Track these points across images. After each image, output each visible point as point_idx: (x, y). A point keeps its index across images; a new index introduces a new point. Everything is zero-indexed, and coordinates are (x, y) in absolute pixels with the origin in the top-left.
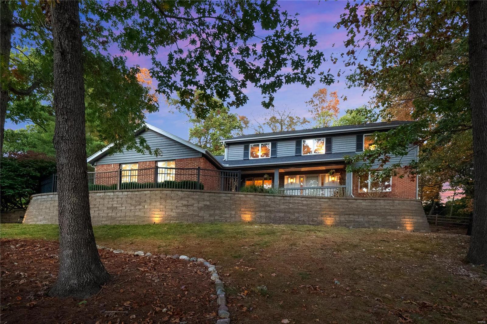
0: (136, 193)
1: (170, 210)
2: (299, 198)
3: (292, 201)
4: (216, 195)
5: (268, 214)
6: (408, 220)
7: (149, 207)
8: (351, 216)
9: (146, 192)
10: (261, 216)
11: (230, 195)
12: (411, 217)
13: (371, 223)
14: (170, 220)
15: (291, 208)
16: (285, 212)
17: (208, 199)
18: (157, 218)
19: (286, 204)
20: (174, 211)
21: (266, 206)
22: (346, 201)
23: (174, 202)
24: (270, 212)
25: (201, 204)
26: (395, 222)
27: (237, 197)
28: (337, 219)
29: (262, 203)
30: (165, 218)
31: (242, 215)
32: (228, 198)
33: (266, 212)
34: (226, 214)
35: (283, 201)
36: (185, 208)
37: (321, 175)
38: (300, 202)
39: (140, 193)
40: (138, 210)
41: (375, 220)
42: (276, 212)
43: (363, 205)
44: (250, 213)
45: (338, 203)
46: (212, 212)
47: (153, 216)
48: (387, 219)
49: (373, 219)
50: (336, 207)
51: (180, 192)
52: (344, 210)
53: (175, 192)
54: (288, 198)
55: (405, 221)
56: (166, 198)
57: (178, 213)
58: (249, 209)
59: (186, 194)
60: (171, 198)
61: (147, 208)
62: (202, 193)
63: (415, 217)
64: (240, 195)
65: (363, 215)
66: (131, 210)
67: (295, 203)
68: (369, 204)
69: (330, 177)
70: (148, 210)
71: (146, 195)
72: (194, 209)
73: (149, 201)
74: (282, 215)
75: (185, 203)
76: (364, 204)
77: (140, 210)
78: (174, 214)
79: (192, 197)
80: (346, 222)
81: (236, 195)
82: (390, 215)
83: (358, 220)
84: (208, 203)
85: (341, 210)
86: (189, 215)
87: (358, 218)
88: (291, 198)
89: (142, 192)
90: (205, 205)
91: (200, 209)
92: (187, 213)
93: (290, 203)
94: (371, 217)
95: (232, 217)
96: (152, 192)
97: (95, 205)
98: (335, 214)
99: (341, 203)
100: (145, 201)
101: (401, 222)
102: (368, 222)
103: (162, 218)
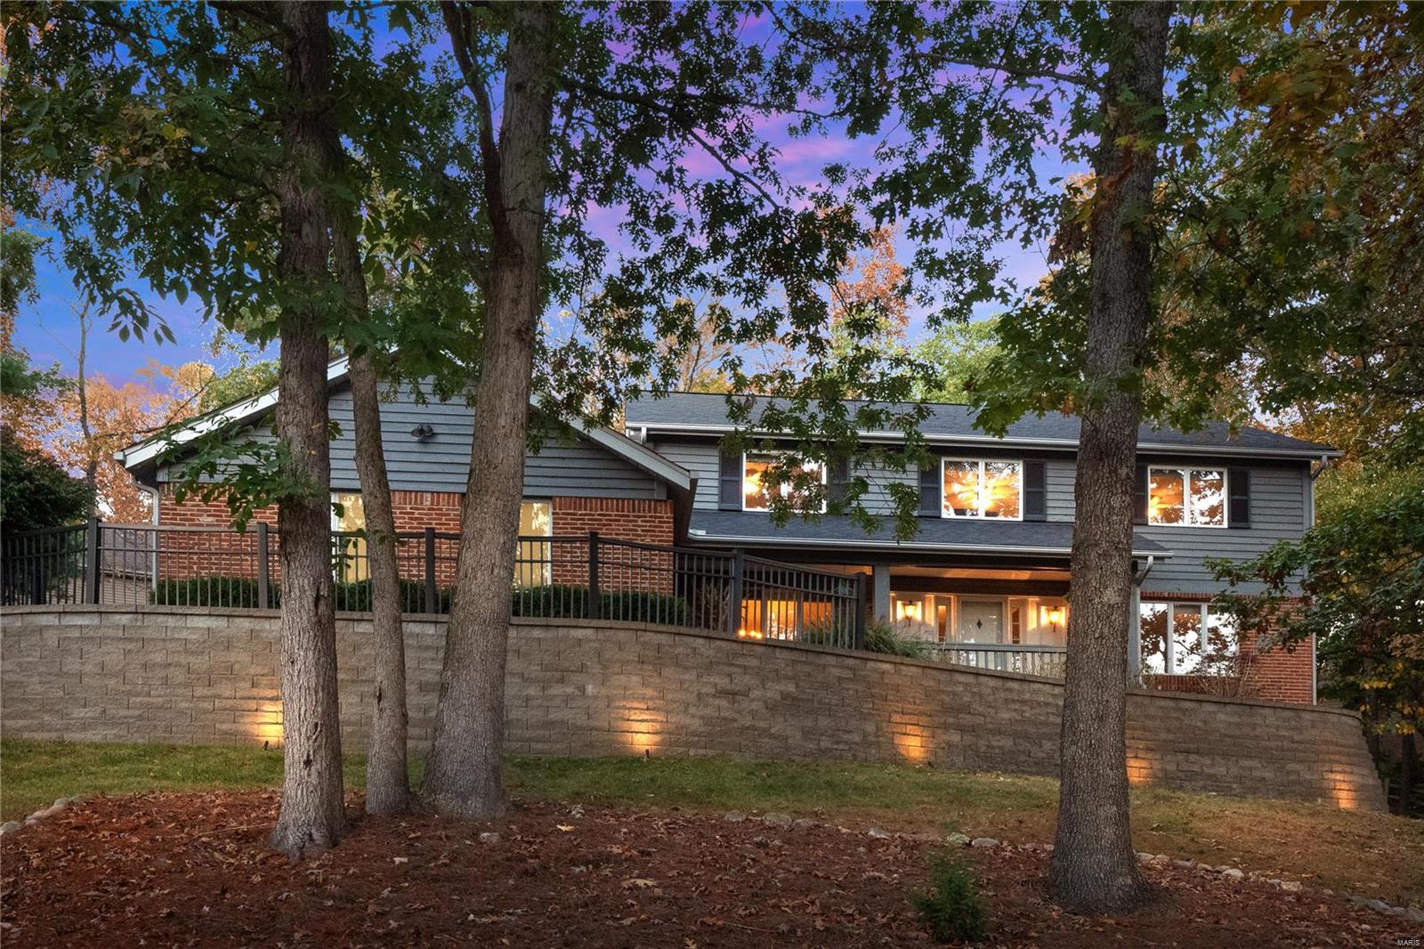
0: (537, 633)
1: (682, 708)
2: (1047, 688)
3: (1027, 696)
4: (811, 657)
5: (968, 739)
6: (1339, 777)
7: (603, 691)
8: (1192, 757)
9: (579, 633)
10: (950, 745)
11: (851, 662)
12: (1348, 769)
13: (1249, 783)
14: (689, 744)
15: (1034, 723)
16: (1016, 735)
17: (789, 671)
18: (642, 736)
19: (1013, 706)
20: (692, 710)
21: (959, 711)
22: (1172, 704)
23: (687, 676)
24: (972, 730)
25: (774, 690)
26: (1310, 781)
27: (875, 670)
28: (1157, 765)
29: (946, 699)
30: (671, 736)
31: (898, 740)
32: (847, 674)
33: (962, 729)
34: (849, 732)
35: (1003, 695)
36: (724, 703)
37: (1011, 598)
38: (1051, 700)
39: (551, 633)
40: (557, 702)
41: (1257, 774)
42: (990, 731)
43: (1221, 721)
44: (917, 730)
45: (1152, 711)
46: (809, 723)
47: (626, 725)
48: (1288, 773)
49: (1251, 769)
50: (1149, 723)
51: (701, 641)
52: (1171, 737)
53: (685, 639)
54: (1015, 685)
55: (1335, 781)
56: (657, 661)
57: (707, 721)
58: (914, 719)
59: (719, 650)
60: (677, 662)
61: (595, 697)
62: (770, 650)
63: (1356, 770)
64: (880, 665)
65: (1225, 755)
66: (528, 699)
67: (1039, 703)
68: (1236, 719)
69: (1043, 609)
70: (602, 704)
71: (579, 642)
72: (754, 706)
73: (597, 669)
74: (1007, 743)
75: (723, 682)
76: (1221, 717)
77: (567, 699)
78: (696, 724)
79: (741, 661)
80: (1181, 775)
81: (871, 665)
82: (1294, 760)
83: (1212, 771)
84: (791, 688)
85: (1163, 736)
86: (744, 729)
87: (1213, 765)
88: (1026, 686)
89: (562, 632)
90: (785, 696)
91: (772, 708)
92: (735, 720)
93: (1023, 702)
94: (1247, 763)
95: (870, 745)
96: (601, 635)
97: (358, 670)
98: (1149, 750)
99: (1160, 713)
100: (582, 669)
101: (1325, 784)
102: (1240, 779)
103: (657, 738)
